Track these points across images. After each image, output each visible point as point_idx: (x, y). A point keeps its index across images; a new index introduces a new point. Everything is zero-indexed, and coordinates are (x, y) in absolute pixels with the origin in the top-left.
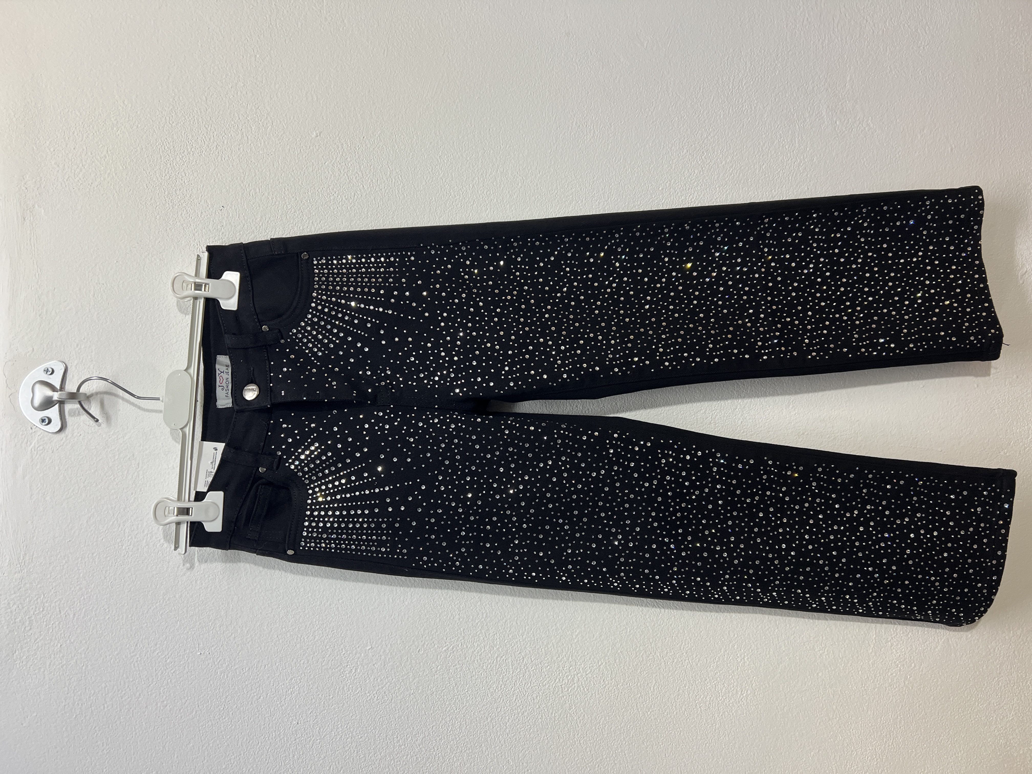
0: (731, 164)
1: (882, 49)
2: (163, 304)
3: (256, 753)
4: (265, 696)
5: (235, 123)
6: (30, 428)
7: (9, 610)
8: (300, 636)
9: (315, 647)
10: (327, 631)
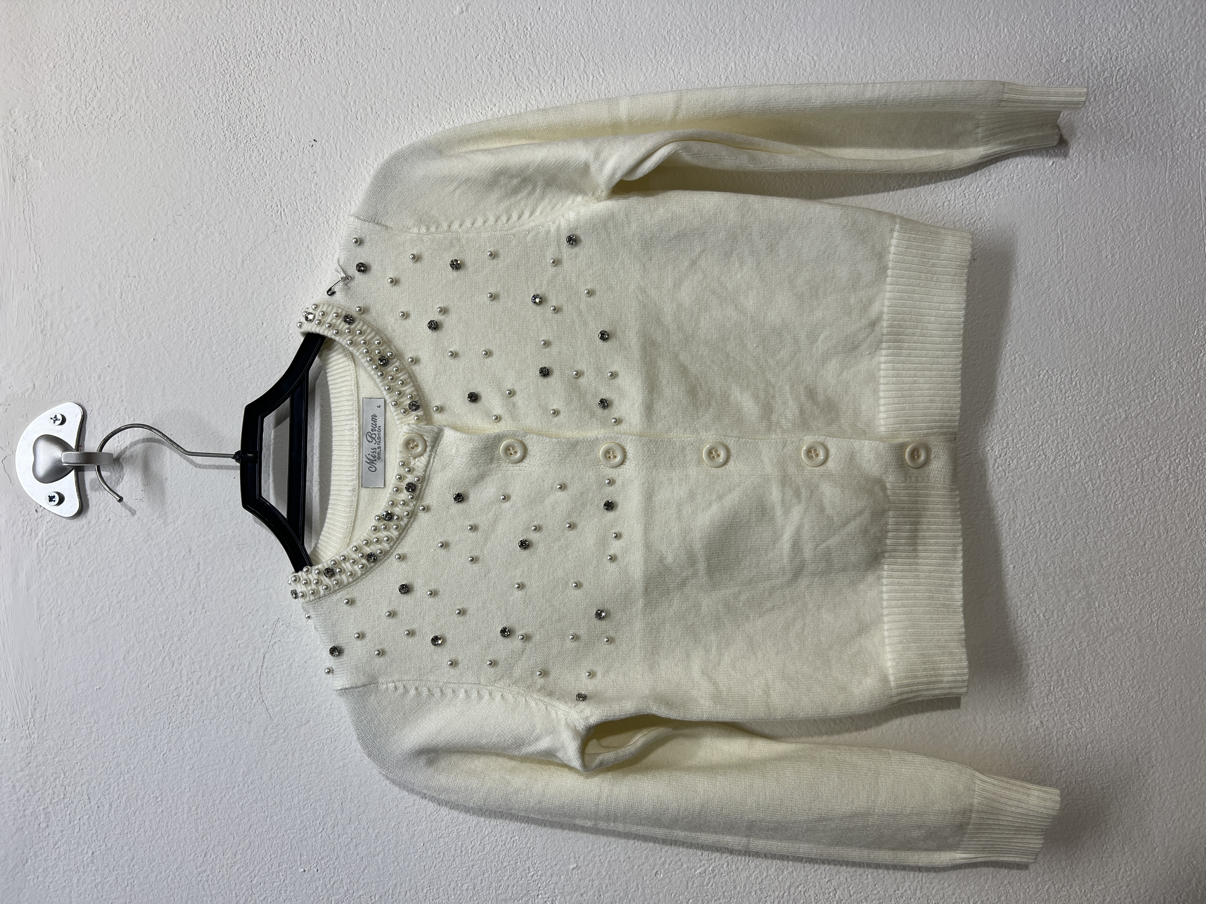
6: (34, 511)
7: (14, 797)
8: (460, 844)
9: (484, 862)
10: (504, 837)
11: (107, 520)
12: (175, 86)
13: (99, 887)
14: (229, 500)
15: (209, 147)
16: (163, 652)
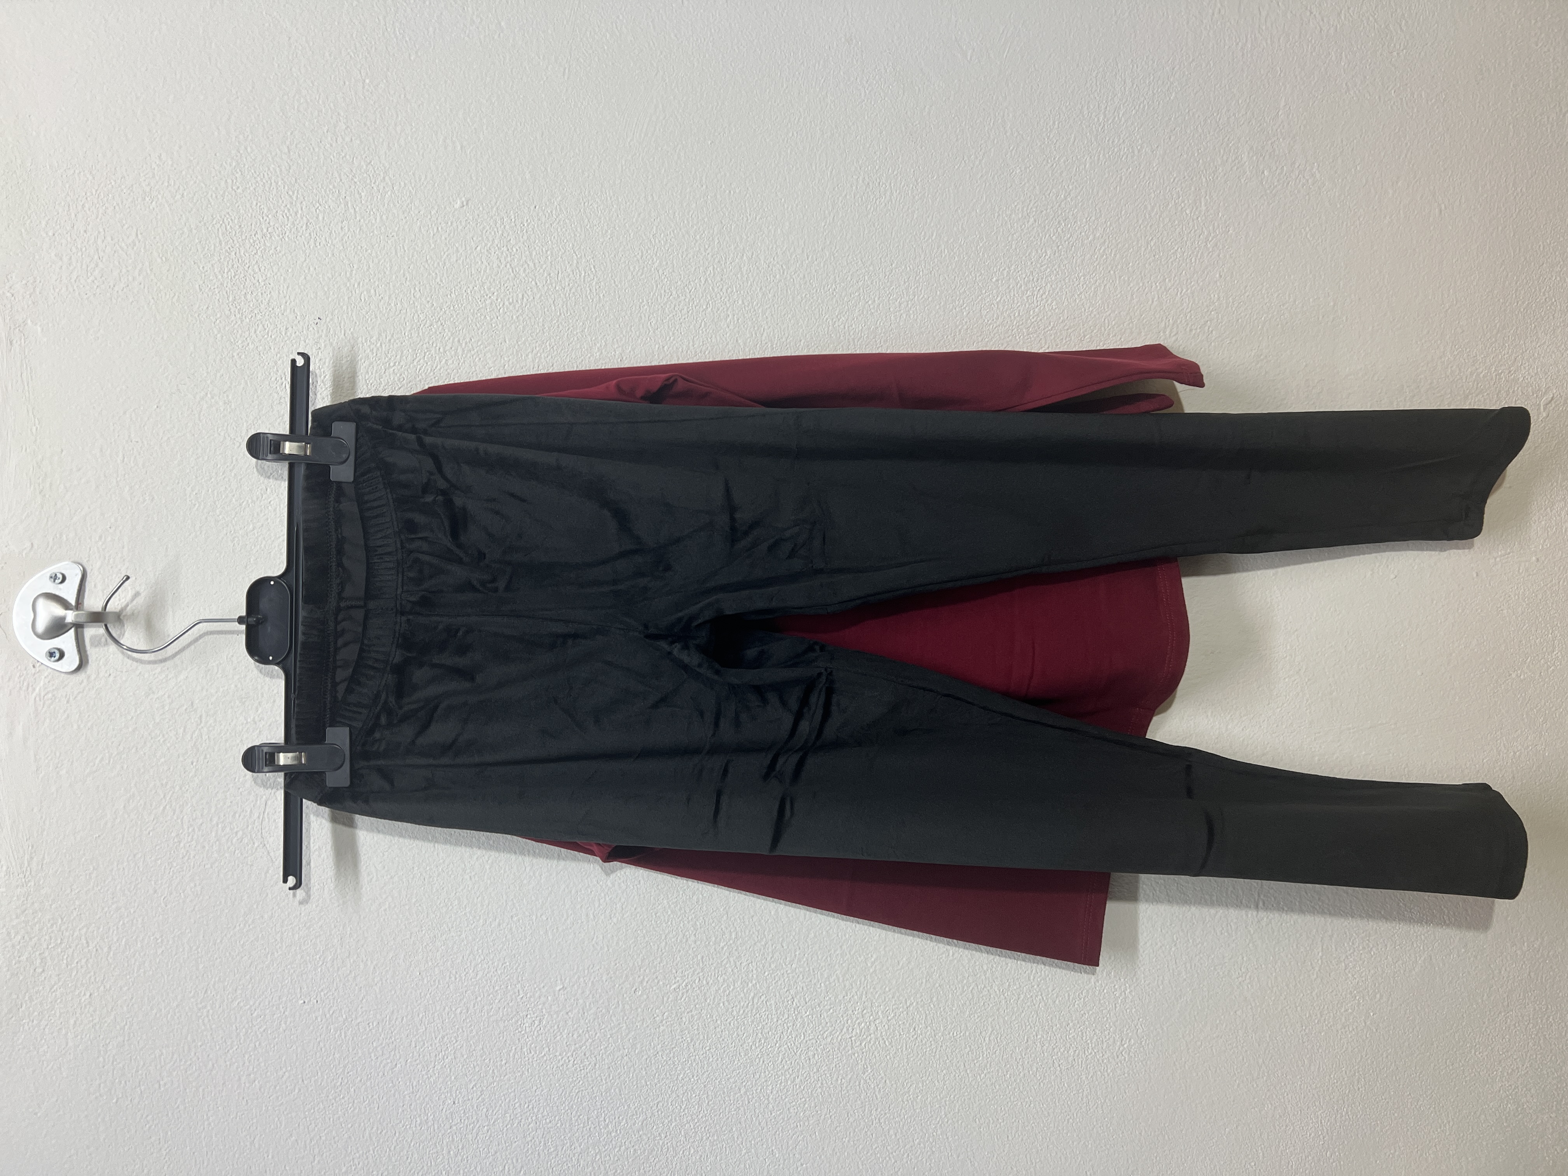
0: (1102, 240)
1: (1334, 58)
2: (231, 471)
3: (392, 1148)
4: (403, 1063)
5: (334, 187)
6: (31, 666)
7: (9, 944)
8: (454, 972)
9: (477, 988)
10: (496, 964)
11: (107, 675)
12: (180, 261)
13: (97, 1027)
14: (232, 656)
15: (214, 320)
16: (163, 801)
